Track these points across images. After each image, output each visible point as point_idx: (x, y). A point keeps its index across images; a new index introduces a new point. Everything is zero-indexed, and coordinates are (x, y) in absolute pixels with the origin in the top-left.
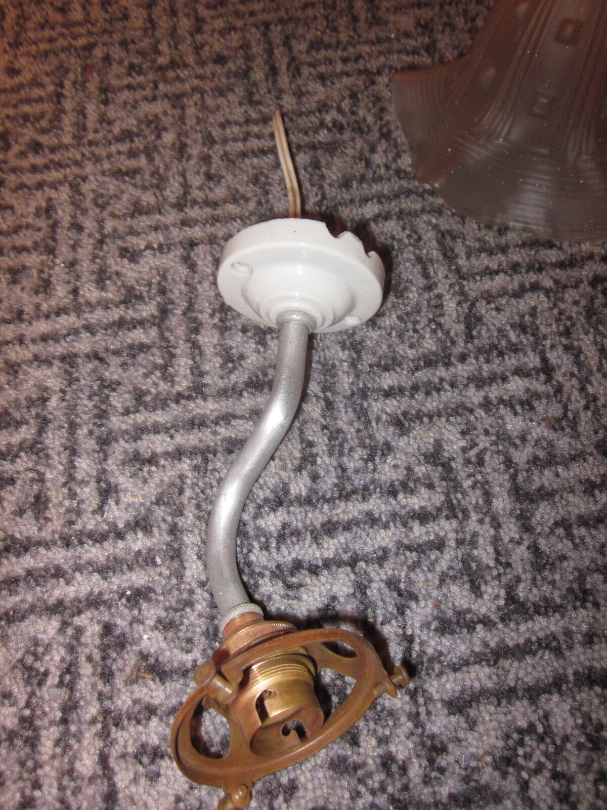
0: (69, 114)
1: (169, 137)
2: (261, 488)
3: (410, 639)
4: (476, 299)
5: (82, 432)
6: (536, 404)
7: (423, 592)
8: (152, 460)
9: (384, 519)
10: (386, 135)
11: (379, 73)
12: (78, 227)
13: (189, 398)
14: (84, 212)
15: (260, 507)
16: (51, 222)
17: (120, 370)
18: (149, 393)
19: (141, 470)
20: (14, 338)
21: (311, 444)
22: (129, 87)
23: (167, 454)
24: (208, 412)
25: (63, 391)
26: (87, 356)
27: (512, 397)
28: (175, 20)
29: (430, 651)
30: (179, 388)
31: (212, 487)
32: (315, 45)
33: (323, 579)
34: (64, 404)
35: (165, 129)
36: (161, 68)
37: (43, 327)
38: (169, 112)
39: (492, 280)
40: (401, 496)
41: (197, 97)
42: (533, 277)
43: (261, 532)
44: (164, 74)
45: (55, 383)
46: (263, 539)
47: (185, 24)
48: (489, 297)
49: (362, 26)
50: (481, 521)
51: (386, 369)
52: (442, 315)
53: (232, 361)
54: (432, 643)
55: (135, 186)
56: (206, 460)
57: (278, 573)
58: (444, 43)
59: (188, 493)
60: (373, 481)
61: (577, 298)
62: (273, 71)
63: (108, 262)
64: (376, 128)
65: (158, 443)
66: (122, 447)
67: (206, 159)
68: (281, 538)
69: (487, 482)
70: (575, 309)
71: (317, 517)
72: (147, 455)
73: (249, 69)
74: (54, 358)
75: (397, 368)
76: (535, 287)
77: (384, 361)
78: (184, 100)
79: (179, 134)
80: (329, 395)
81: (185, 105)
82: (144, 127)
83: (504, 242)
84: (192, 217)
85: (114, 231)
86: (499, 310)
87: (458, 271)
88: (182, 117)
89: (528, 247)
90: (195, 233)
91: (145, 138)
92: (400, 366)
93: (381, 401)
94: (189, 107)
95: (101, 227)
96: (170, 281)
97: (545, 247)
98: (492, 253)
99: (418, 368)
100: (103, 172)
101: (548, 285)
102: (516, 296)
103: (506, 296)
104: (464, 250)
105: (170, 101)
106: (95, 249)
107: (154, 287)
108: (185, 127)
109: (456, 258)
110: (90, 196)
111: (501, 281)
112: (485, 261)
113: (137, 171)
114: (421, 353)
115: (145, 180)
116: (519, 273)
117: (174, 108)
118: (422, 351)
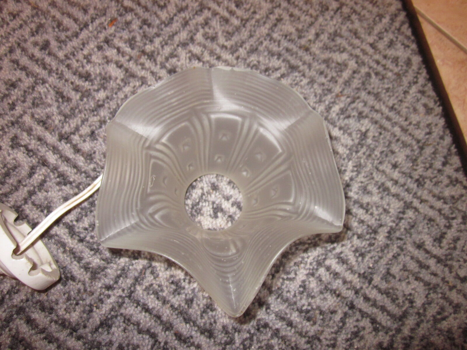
0: (78, 40)
1: (101, 95)
4: (122, 314)
12: (13, 107)
14: (24, 101)
16: (7, 92)
22: (118, 49)
28: (182, 29)
35: (105, 88)
36: (143, 52)
38: (118, 81)
39: (141, 312)
41: (137, 84)
42: (158, 329)
44: (140, 57)
47: (183, 35)
48: (127, 320)
51: (43, 309)
52: (97, 307)
55: (58, 107)
63: (4, 137)
67: (103, 122)
75: (47, 313)
76: (153, 336)
77: (47, 304)
78: (131, 79)
79: (107, 98)
80: (7, 296)
81: (129, 83)
82: (98, 79)
83: (170, 299)
84: (60, 148)
85: (24, 123)
86: (125, 330)
87: (132, 292)
88: (120, 89)
89: (176, 312)
90: (52, 158)
91: (92, 85)
92: (51, 313)
93: (22, 322)
94: (129, 86)
95: (21, 116)
96: (15, 173)
97: (185, 319)
98: (158, 298)
99: (56, 322)
100: (55, 87)
101: (160, 340)
102: (140, 332)
103: (136, 327)
104: (147, 284)
105: (125, 75)
106: (7, 125)
107: (6, 169)
108: (114, 96)
109: (140, 284)
110: (35, 95)
111: (143, 317)
112: (150, 300)
113: (69, 100)
114: (65, 317)
115: (66, 108)
116: (155, 321)
117: (122, 80)
118: (67, 316)
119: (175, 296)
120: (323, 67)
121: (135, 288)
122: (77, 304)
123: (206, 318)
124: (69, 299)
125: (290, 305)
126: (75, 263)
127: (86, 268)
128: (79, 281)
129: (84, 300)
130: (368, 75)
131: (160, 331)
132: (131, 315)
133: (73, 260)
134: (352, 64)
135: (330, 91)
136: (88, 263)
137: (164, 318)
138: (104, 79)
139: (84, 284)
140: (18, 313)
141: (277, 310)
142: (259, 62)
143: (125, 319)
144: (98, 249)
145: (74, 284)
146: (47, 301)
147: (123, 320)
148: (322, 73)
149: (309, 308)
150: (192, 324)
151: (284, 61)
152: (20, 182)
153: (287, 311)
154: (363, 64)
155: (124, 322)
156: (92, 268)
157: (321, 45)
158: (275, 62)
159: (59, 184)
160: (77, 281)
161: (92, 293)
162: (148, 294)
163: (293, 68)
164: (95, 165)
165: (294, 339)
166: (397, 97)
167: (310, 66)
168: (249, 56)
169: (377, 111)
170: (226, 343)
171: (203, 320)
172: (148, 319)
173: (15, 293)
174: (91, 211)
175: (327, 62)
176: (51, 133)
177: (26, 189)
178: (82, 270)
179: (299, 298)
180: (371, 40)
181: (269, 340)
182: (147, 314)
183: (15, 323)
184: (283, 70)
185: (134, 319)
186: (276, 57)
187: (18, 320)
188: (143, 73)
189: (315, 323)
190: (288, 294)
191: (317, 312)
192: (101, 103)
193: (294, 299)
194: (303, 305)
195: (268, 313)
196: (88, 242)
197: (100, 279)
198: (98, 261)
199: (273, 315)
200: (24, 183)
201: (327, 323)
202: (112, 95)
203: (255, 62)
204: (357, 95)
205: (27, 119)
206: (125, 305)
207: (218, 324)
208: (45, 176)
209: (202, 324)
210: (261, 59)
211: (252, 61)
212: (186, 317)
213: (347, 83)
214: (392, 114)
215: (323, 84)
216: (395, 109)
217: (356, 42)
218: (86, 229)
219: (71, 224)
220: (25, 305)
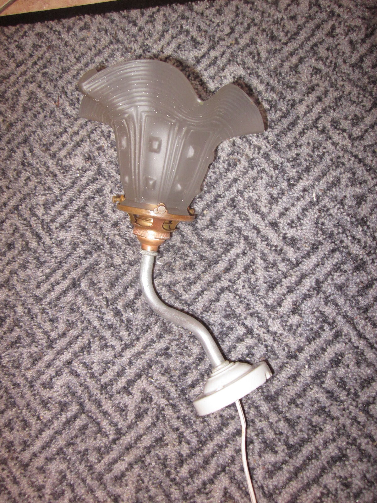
1: (20, 310)
2: (171, 460)
3: (262, 487)
5: (89, 481)
6: (253, 351)
7: (256, 465)
8: (123, 475)
9: (224, 443)
10: (112, 244)
11: (86, 205)
12: (16, 385)
13: (118, 439)
14: (14, 375)
15: (176, 469)
17: (83, 444)
18: (102, 447)
19: (122, 482)
20: (32, 456)
21: (178, 429)
23: (127, 469)
24: (129, 440)
25: (68, 468)
26: (65, 445)
27: (242, 355)
29: (271, 487)
30: (111, 437)
31: (153, 472)
32: (47, 206)
33: (217, 483)
34: (73, 473)
35: (15, 306)
37: (38, 444)
38: (10, 294)
39: (203, 298)
40: (224, 429)
41: (15, 278)
42: (218, 285)
43: (183, 479)
45: (63, 466)
46: (185, 482)
48: (206, 309)
49: (60, 177)
50: (261, 421)
51: (185, 374)
53: (124, 411)
54: (270, 483)
55: (24, 347)
56: (143, 462)
57: (199, 491)
58: (104, 163)
59: (146, 480)
60: (210, 430)
61: (243, 284)
62: (38, 237)
63: (41, 394)
64: (106, 242)
65: (120, 467)
66: (108, 477)
67: (44, 311)
68: (192, 476)
69: (254, 402)
70: (245, 290)
71: (199, 460)
72: (120, 474)
73: (27, 243)
74: (54, 455)
75: (190, 371)
76: (222, 290)
77: (182, 371)
78: (11, 282)
79: (23, 305)
80: (171, 401)
81: (13, 285)
82: (5, 311)
83: (197, 273)
84: (60, 348)
85: (33, 377)
86: (214, 312)
87: (186, 303)
88: (17, 294)
89: (208, 269)
90: (67, 356)
91: (10, 317)
92: (190, 369)
93: (192, 391)
94: (16, 285)
95: (26, 379)
96: (73, 388)
97: (215, 264)
98: (195, 283)
99: (198, 365)
100: (6, 348)
101: (227, 285)
102: (217, 300)
103: (213, 303)
104: (182, 289)
105: (6, 288)
106: (32, 392)
107: (68, 395)
108: (22, 299)
109: (181, 296)
110: (10, 365)
111: (207, 296)
112: (195, 289)
113: (19, 338)
114: (195, 357)
115: (26, 340)
116: (212, 287)
117: (10, 290)
118: (195, 356)
119: (196, 269)
120: (29, 113)
121: (183, 300)
122: (187, 348)
123: (217, 247)
124: (181, 354)
125: (221, 178)
126: (155, 345)
127: (160, 337)
128: (170, 344)
129: (185, 342)
130: (44, 74)
131: (220, 284)
132: (204, 305)
133: (152, 347)
134: (32, 87)
135: (52, 112)
136: (157, 335)
137: (211, 280)
138: (6, 305)
139: (173, 340)
140: (185, 394)
141: (223, 189)
142: (15, 170)
143: (205, 311)
144: (147, 326)
145: (171, 348)
146: (180, 370)
147: (206, 313)
148: (35, 116)
149: (227, 163)
150: (219, 259)
151: (18, 148)
152: (81, 385)
153: (225, 181)
154: (33, 77)
155: (208, 312)
156: (161, 332)
157: (9, 112)
158: (18, 156)
159: (89, 353)
160: (169, 345)
161: (181, 335)
162: (190, 290)
163: (26, 141)
164: (79, 321)
165: (247, 179)
166: (69, 53)
167: (27, 125)
168: (8, 178)
169: (78, 74)
170: (240, 233)
171: (219, 249)
172: (209, 293)
173: (169, 395)
174: (116, 328)
175: (25, 110)
176: (45, 355)
177: (88, 380)
178: (161, 340)
179: (217, 170)
180: (13, 66)
181: (244, 200)
182: (205, 292)
183: (192, 397)
184: (26, 150)
185: (207, 304)
186: (13, 154)
187: (190, 395)
188: (7, 272)
189: (239, 160)
190: (213, 178)
191: (231, 156)
192: (26, 311)
193: (218, 173)
194: (224, 167)
195: (224, 197)
196: (140, 333)
197: (171, 327)
198: (157, 327)
199: (226, 193)
200: (83, 381)
201: (241, 151)
202: (21, 301)
203: (15, 173)
204: (61, 88)
205: (29, 374)
206: (195, 310)
207: (223, 238)
208: (81, 363)
209: (222, 250)
210: (12, 167)
211: (13, 175)
212: (214, 262)
213: (48, 95)
214: (83, 61)
215: (45, 116)
216: (79, 57)
217: (12, 79)
218: (129, 335)
219: (123, 346)
220: (180, 388)
